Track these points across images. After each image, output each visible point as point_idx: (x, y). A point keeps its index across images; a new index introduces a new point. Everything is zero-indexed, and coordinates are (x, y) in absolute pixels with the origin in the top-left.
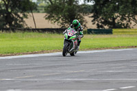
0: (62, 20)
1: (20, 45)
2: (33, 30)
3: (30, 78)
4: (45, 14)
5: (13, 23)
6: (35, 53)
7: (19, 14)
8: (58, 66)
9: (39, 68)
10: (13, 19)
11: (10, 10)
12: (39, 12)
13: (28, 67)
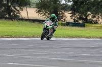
0: (48, 14)
2: (27, 20)
3: (25, 55)
5: (12, 14)
7: (17, 7)
8: (46, 48)
9: (31, 48)
10: (12, 11)
11: (10, 4)
12: (30, 7)
13: (23, 47)
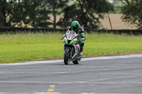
0: (139, 21)
1: (95, 47)
2: (109, 31)
3: (105, 81)
4: (121, 15)
5: (88, 24)
6: (111, 55)
7: (94, 14)
8: (134, 69)
9: (115, 70)
10: (88, 20)
11: (85, 11)
12: (115, 13)
13: (102, 70)
